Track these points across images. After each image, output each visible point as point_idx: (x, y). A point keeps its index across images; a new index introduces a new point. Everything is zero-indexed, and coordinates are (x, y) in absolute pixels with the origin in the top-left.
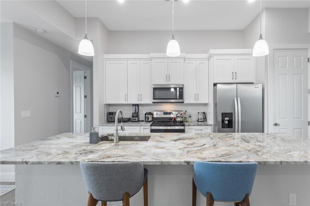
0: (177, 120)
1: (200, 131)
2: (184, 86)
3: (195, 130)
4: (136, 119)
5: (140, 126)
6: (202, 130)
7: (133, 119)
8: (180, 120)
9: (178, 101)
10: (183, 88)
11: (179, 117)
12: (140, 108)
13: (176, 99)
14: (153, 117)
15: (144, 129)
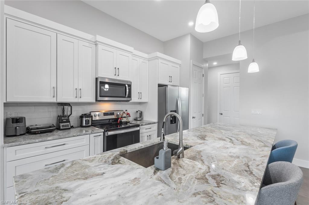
0: (123, 121)
1: (150, 129)
2: (131, 84)
3: (146, 129)
4: (68, 125)
5: (90, 134)
6: (151, 128)
7: (63, 126)
8: (126, 120)
9: (126, 100)
10: (131, 85)
11: (125, 117)
12: (74, 108)
13: (125, 97)
14: (92, 120)
15: (95, 137)
